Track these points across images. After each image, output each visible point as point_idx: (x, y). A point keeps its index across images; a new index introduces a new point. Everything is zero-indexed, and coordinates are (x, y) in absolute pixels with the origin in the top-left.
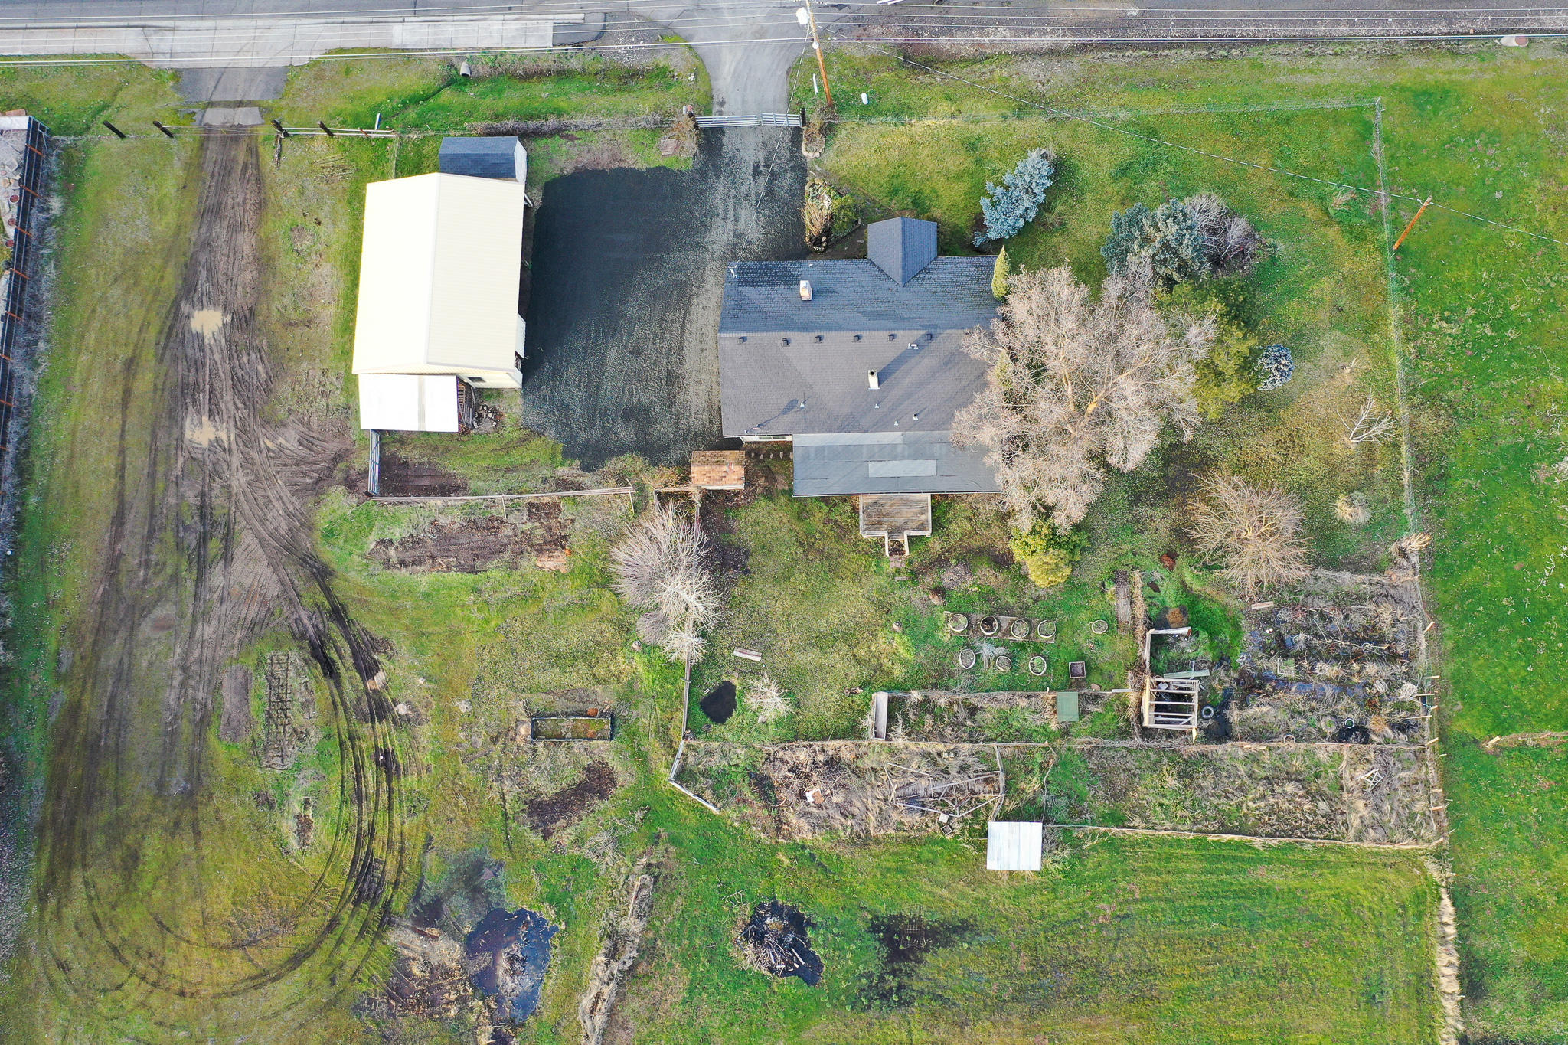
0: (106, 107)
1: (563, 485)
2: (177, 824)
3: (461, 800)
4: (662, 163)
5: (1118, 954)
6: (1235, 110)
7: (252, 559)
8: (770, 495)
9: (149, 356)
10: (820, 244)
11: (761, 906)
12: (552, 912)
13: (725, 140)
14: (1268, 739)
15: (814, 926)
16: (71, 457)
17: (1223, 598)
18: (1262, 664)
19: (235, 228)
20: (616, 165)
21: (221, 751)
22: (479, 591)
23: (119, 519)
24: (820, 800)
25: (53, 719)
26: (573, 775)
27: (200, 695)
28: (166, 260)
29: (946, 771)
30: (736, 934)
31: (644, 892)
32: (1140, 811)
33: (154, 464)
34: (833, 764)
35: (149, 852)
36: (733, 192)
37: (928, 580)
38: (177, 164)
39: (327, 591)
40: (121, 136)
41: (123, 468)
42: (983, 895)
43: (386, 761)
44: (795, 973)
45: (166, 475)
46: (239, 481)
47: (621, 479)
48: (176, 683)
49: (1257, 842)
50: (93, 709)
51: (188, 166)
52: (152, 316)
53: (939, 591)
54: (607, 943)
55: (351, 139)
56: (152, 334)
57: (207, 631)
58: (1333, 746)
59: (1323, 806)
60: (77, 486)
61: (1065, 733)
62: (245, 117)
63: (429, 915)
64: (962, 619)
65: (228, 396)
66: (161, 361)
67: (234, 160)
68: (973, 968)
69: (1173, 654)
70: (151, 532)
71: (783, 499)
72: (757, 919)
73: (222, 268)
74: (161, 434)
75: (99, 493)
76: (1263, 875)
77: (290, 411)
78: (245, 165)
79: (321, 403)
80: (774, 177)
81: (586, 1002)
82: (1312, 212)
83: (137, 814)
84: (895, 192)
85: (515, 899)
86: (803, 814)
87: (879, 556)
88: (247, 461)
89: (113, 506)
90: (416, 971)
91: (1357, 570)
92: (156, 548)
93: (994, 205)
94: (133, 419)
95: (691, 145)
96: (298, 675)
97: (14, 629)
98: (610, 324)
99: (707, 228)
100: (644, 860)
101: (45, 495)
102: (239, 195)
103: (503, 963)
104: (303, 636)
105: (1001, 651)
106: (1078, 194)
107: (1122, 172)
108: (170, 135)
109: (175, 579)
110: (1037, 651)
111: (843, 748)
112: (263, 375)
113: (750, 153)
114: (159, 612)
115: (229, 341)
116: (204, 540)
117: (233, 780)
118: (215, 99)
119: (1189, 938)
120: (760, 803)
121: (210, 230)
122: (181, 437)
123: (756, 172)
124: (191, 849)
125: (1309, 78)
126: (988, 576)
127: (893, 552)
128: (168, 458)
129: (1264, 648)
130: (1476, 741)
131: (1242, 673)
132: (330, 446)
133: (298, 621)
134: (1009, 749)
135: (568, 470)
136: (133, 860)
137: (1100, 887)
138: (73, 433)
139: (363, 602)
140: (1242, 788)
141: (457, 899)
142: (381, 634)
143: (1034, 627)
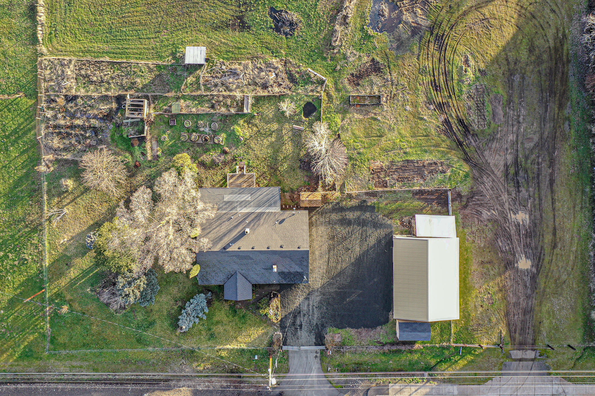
0: (578, 359)
1: (374, 194)
2: (515, 63)
3: (406, 73)
4: (340, 331)
5: (160, 19)
6: (105, 350)
7: (496, 165)
8: (292, 191)
9: (547, 249)
10: (274, 294)
11: (291, 35)
12: (369, 32)
13: (314, 340)
14: (102, 96)
15: (271, 28)
16: (574, 207)
17: (117, 150)
18: (103, 125)
19: (517, 304)
20: (359, 330)
21: (500, 90)
22: (405, 153)
23: (552, 182)
24: (270, 73)
25: (569, 103)
26: (364, 82)
27: (511, 112)
28: (544, 290)
29: (223, 84)
30: (300, 25)
31: (335, 39)
32: (151, 70)
33: (540, 204)
34: (265, 87)
35: (525, 53)
36: (310, 317)
37: (229, 157)
38: (544, 333)
40: (569, 346)
41: (553, 203)
42: (209, 39)
43: (437, 88)
44: (278, 11)
45: (535, 199)
46: (505, 197)
47: (350, 196)
48: (522, 117)
49: (108, 59)
50: (553, 107)
51: (540, 332)
52: (548, 266)
53: (225, 152)
54: (348, 21)
55: (471, 343)
56: (547, 259)
57: (511, 137)
58: (78, 94)
59: (83, 72)
60: (571, 195)
61: (178, 99)
62: (517, 354)
63: (415, 31)
64: (216, 141)
65: (513, 232)
66: (542, 247)
67: (520, 334)
68: (213, 14)
69: (136, 128)
70: (538, 175)
71: (286, 189)
72: (292, 30)
73: (521, 287)
74: (538, 217)
75: (561, 193)
76: (105, 47)
77: (487, 226)
78: (515, 333)
79: (474, 229)
80: (294, 324)
82: (76, 305)
83: (531, 67)
84: (243, 317)
85: (384, 37)
86: (276, 68)
87: (248, 166)
88: (502, 205)
89: (555, 187)
90: (420, 11)
91: (66, 160)
92: (536, 170)
93: (202, 309)
94: (551, 223)
95: (328, 338)
96: (473, 120)
97: (589, 138)
98: (359, 262)
99: (320, 302)
100: (335, 51)
101: (583, 192)
102: (517, 319)
104: (473, 135)
105: (202, 129)
106: (169, 314)
107: (152, 324)
108: (549, 346)
109: (527, 158)
110: (188, 129)
111: (262, 93)
112: (499, 241)
113: (303, 334)
114: (532, 145)
115: (514, 256)
116: (516, 174)
117: (495, 80)
118: (531, 363)
119: (134, 25)
120: (293, 73)
121: (527, 303)
122: (530, 215)
123: (301, 326)
124: (509, 54)
125: (74, 364)
126: (206, 158)
127: (243, 168)
128: (535, 207)
129: (103, 131)
130: (26, 96)
131: (111, 121)
132: (469, 211)
133: (475, 141)
134: (199, 93)
135: (372, 201)
136: (531, 50)
137: (166, 43)
138: (575, 217)
139: (450, 148)
140: (112, 78)
141: (405, 36)
142: (442, 135)
143: (190, 138)
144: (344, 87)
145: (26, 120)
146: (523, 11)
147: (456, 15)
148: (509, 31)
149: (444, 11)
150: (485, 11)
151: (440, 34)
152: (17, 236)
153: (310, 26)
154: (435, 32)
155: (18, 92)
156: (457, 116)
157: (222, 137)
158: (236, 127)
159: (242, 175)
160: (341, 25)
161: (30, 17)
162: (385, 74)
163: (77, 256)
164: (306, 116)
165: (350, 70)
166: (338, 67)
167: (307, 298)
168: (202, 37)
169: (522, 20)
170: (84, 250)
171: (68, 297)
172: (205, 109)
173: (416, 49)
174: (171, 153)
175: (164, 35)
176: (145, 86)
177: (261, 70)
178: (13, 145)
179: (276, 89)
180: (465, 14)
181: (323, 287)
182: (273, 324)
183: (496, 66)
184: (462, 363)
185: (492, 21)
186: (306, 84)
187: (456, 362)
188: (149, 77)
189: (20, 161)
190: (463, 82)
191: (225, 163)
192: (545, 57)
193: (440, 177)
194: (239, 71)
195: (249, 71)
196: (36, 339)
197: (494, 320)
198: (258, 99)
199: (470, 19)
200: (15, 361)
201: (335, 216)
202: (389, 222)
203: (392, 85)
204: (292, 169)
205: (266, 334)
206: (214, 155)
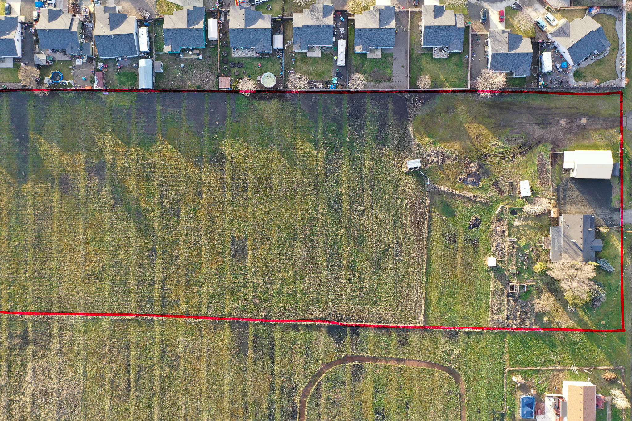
0: (627, 98)
1: (552, 185)
2: (495, 124)
3: (499, 170)
4: (613, 201)
5: (472, 277)
7: (540, 132)
8: (550, 221)
9: (578, 111)
10: (597, 230)
11: (481, 220)
12: (480, 186)
13: (617, 212)
14: (507, 303)
15: (477, 228)
17: (530, 297)
18: (519, 303)
19: (601, 124)
20: (612, 192)
21: (507, 130)
22: (534, 172)
23: (548, 109)
24: (497, 229)
25: (513, 101)
26: (502, 189)
27: (517, 126)
28: (596, 112)
29: (502, 250)
30: (476, 216)
31: (483, 201)
32: (495, 282)
33: (557, 114)
34: (504, 232)
35: (491, 120)
36: (607, 214)
37: (535, 248)
38: (614, 113)
39: (534, 146)
41: (557, 109)
42: (482, 256)
43: (505, 158)
44: (470, 225)
45: (555, 116)
46: (554, 129)
47: (553, 196)
48: (519, 121)
49: (490, 301)
50: (515, 108)
52: (585, 111)
53: (532, 250)
54: (475, 195)
55: (619, 144)
56: (582, 111)
57: (528, 126)
58: (506, 314)
59: (496, 312)
60: (554, 101)
61: (509, 270)
62: (624, 124)
63: (480, 166)
64: (528, 254)
65: (570, 126)
66: (576, 113)
67: (615, 123)
68: (471, 253)
69: (522, 288)
70: (545, 115)
71: (549, 223)
72: (478, 219)
73: (594, 122)
74: (563, 115)
75: (552, 105)
76: (484, 301)
77: (567, 137)
79: (568, 142)
80: (610, 221)
81: (466, 192)
82: (601, 317)
83: (497, 117)
84: (606, 243)
85: (482, 180)
86: (495, 227)
87: (538, 240)
88: (557, 130)
89: (550, 108)
90: (471, 165)
91: (535, 320)
92: (542, 116)
93: (604, 261)
94: (566, 110)
95: (616, 206)
96: (520, 142)
98: (582, 192)
99: (600, 209)
100: (488, 201)
102: (608, 124)
103: (472, 179)
104: (527, 142)
105: (522, 260)
106: (605, 276)
107: (609, 284)
109: (537, 120)
110: (522, 266)
111: (506, 234)
112: (574, 131)
113: (614, 217)
114: (531, 117)
115: (580, 125)
116: (544, 124)
117: (503, 133)
118: (628, 118)
119: (475, 289)
120: (497, 219)
121: (601, 120)
122: (562, 118)
123: (611, 218)
124: (491, 127)
126: (535, 258)
127: (539, 242)
128: (559, 116)
129: (522, 303)
130: (506, 337)
131: (518, 300)
132: (561, 145)
133: (529, 141)
134: (506, 261)
135: (555, 186)
136: (490, 117)
139: (532, 152)
140: (498, 299)
141: (482, 171)
142: (526, 155)
143: (526, 265)
144: (504, 197)
145: (516, 337)
146: (473, 121)
147: (474, 149)
148: (481, 127)
149: (472, 154)
150: (472, 136)
151: (482, 156)
152: (569, 343)
153: (477, 212)
154: (481, 158)
155: (504, 341)
156: (518, 149)
157: (526, 251)
158: (521, 245)
159: (543, 243)
160: (477, 198)
161: (470, 334)
162: (499, 180)
163: (578, 317)
164: (516, 214)
165: (496, 195)
166: (495, 200)
167: (598, 215)
168: (481, 259)
169: (476, 122)
170: (575, 313)
171: (597, 321)
172: (514, 259)
173: (488, 167)
174: (532, 273)
175: (479, 275)
176: (502, 285)
177: (496, 233)
178: (528, 344)
179: (505, 227)
180: (473, 145)
181: (593, 208)
182: (610, 230)
183: (496, 132)
184: (628, 148)
185: (477, 134)
186: (502, 214)
187: (627, 151)
188: (498, 283)
189: (535, 341)
190: (503, 146)
191: (537, 250)
192: (493, 111)
193: (545, 157)
194: (497, 243)
195: (496, 238)
196: (616, 336)
197: (609, 134)
198: (509, 235)
199: (476, 144)
200: (626, 346)
201: (562, 202)
202: (564, 179)
203: (503, 177)
204: (540, 221)
205: (614, 233)
206: (533, 255)
